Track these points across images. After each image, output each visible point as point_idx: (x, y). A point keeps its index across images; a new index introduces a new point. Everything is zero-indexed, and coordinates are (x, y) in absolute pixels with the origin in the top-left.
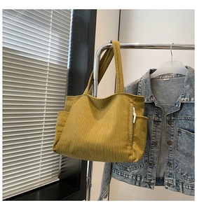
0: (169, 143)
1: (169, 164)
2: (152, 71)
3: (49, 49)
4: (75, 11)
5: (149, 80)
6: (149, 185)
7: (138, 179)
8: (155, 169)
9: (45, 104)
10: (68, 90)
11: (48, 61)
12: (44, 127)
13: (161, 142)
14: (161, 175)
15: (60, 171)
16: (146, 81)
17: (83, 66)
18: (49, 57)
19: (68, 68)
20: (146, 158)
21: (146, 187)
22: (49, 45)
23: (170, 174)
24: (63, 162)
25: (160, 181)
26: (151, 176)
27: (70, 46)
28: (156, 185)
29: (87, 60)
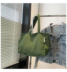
0: (57, 48)
1: (57, 56)
2: (51, 24)
3: (15, 17)
4: (24, 4)
5: (50, 27)
6: (51, 63)
7: (47, 60)
8: (52, 57)
9: (14, 36)
10: (22, 31)
11: (15, 21)
12: (13, 44)
13: (54, 48)
14: (55, 59)
15: (19, 59)
16: (49, 27)
17: (27, 23)
18: (15, 20)
19: (22, 23)
20: (50, 54)
21: (49, 63)
22: (15, 15)
23: (58, 59)
24: (20, 56)
25: (54, 61)
26: (51, 59)
27: (22, 16)
28: (53, 63)
29: (28, 21)
